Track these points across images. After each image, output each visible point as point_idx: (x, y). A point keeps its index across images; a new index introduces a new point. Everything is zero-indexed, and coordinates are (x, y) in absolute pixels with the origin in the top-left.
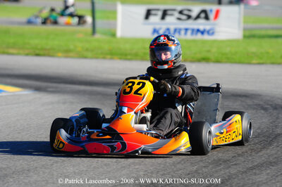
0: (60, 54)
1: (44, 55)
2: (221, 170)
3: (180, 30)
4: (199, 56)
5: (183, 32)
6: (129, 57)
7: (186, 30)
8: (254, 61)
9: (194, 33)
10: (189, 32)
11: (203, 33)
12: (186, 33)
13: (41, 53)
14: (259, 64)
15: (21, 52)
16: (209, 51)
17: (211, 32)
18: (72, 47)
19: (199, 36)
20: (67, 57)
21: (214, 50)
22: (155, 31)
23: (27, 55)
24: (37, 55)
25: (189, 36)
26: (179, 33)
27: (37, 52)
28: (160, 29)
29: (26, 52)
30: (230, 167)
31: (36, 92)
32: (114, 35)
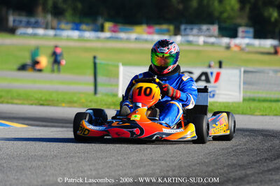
0: (64, 105)
1: (48, 105)
8: (257, 113)
13: (45, 103)
14: (262, 115)
15: (25, 102)
17: (211, 95)
18: (75, 99)
20: (70, 107)
23: (32, 104)
27: (41, 102)
29: (32, 102)
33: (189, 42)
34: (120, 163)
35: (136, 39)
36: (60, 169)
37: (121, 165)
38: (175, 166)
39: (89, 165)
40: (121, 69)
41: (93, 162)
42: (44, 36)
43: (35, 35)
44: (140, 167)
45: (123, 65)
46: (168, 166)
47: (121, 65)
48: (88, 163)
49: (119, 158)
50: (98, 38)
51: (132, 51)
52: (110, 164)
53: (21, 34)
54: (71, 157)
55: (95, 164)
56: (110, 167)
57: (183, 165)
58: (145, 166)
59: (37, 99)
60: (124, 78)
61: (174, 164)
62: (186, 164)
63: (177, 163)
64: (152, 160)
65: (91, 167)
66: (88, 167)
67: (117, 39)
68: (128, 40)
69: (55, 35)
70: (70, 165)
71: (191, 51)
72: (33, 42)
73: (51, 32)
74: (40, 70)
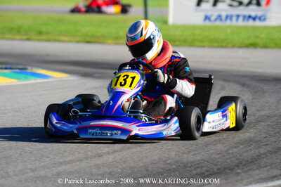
0: (109, 41)
2: (251, 150)
4: (247, 42)
5: (234, 19)
6: (177, 43)
9: (246, 19)
10: (241, 19)
11: (254, 19)
12: (237, 20)
13: (92, 40)
15: (72, 39)
16: (257, 37)
17: (262, 18)
19: (251, 22)
20: (116, 44)
21: (263, 36)
23: (78, 42)
24: (88, 42)
25: (241, 23)
26: (231, 19)
27: (88, 39)
30: (260, 147)
31: (82, 78)
32: (166, 22)
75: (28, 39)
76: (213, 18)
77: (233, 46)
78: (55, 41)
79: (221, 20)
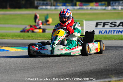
3: (111, 31)
5: (112, 32)
7: (114, 31)
9: (118, 32)
10: (115, 32)
11: (121, 32)
15: (43, 39)
22: (100, 32)
28: (102, 31)
29: (46, 39)
33: (114, 9)
34: (85, 64)
35: (91, 9)
36: (59, 67)
37: (85, 65)
38: (110, 64)
39: (72, 65)
40: (84, 22)
41: (73, 64)
42: (50, 9)
43: (46, 9)
44: (94, 65)
45: (85, 20)
46: (107, 64)
47: (84, 20)
48: (71, 64)
49: (85, 61)
50: (74, 9)
51: (89, 14)
52: (81, 65)
53: (40, 9)
54: (64, 62)
55: (74, 65)
56: (81, 66)
57: (113, 63)
58: (96, 65)
59: (48, 37)
60: (86, 26)
61: (109, 63)
62: (114, 63)
63: (110, 63)
64: (99, 62)
65: (72, 66)
66: (71, 66)
67: (82, 9)
68: (87, 9)
69: (55, 9)
70: (63, 66)
71: (116, 13)
72: (46, 12)
73: (53, 8)
74: (49, 24)
75: (23, 39)
76: (103, 32)
77: (115, 40)
78: (36, 39)
79: (107, 33)
